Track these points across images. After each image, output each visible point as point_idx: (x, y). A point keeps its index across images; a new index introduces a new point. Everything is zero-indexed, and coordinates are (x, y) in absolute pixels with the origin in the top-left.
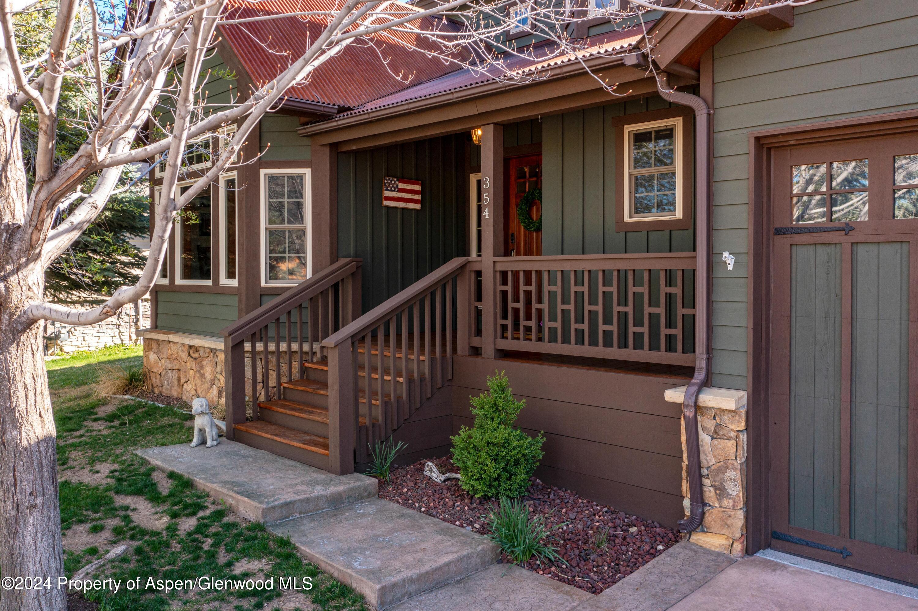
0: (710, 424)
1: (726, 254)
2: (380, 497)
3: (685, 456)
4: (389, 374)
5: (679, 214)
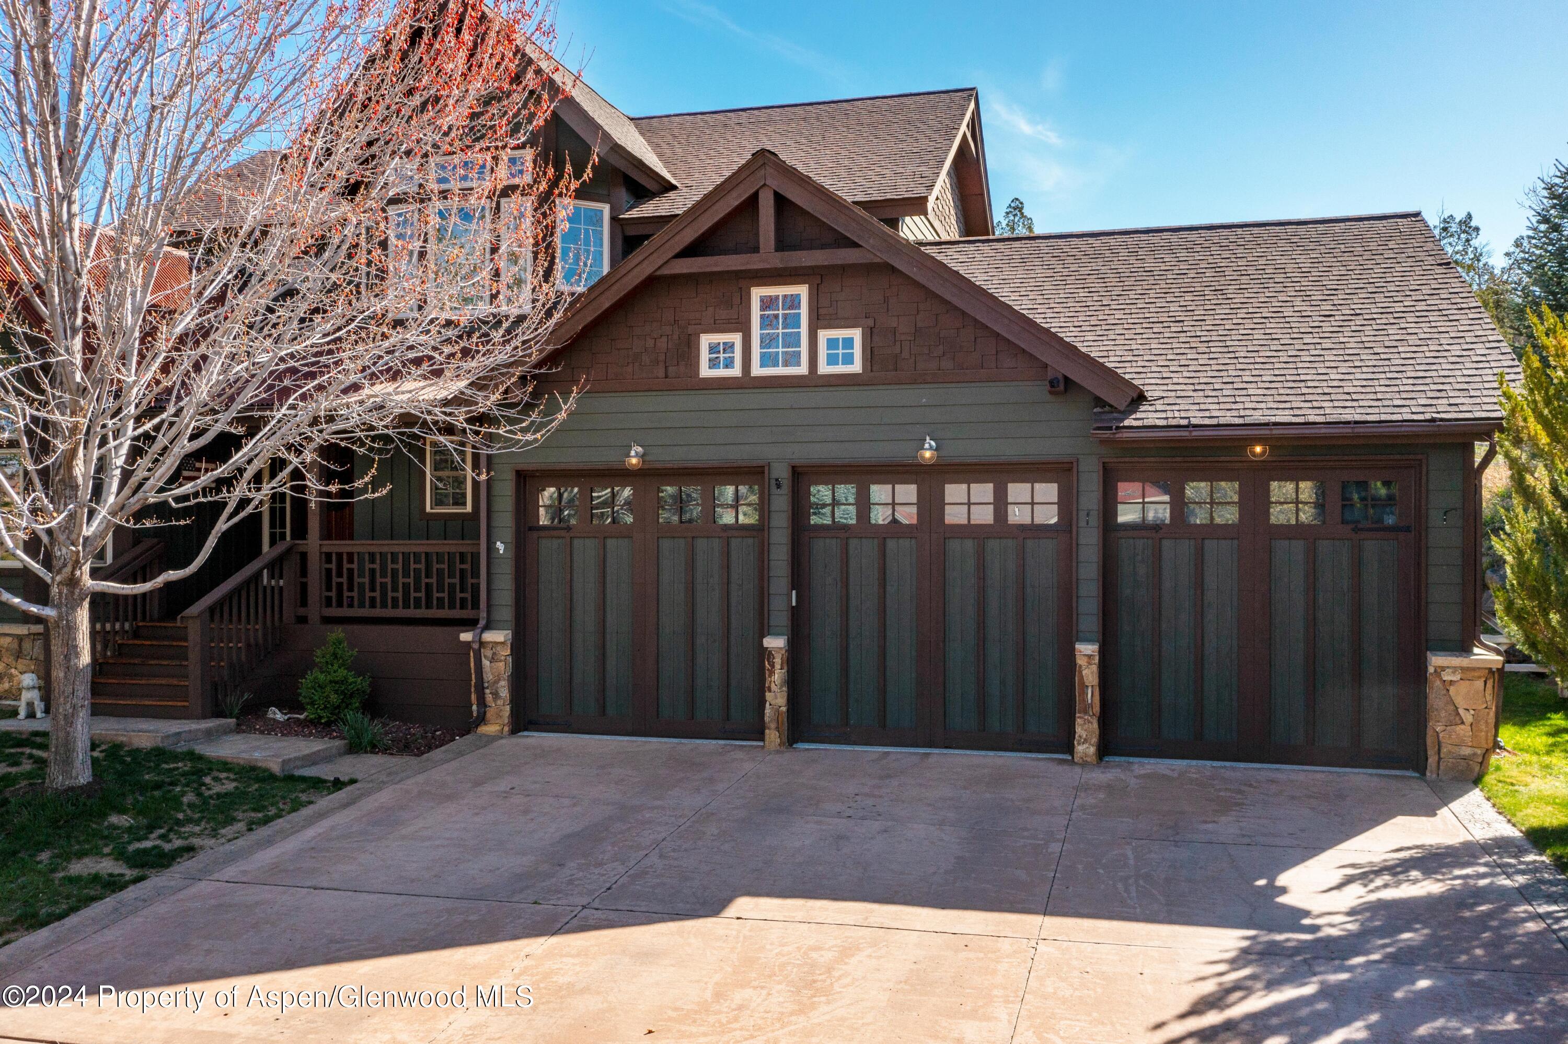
0: (489, 653)
1: (498, 543)
2: (238, 733)
3: (473, 676)
4: (222, 642)
5: (469, 508)
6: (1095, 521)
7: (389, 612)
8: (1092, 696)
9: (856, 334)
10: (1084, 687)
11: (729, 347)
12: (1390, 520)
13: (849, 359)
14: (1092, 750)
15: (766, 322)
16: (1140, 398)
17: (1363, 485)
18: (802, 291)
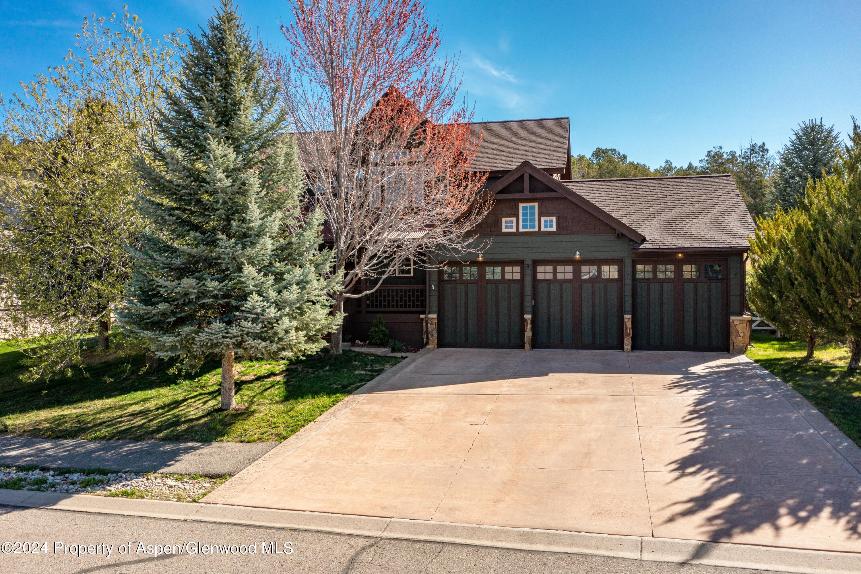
0: (430, 321)
1: (432, 286)
3: (425, 329)
6: (630, 277)
7: (391, 309)
8: (630, 331)
9: (554, 219)
10: (627, 328)
11: (512, 222)
12: (720, 277)
13: (551, 226)
14: (630, 347)
15: (524, 214)
16: (644, 240)
17: (711, 266)
18: (536, 205)
